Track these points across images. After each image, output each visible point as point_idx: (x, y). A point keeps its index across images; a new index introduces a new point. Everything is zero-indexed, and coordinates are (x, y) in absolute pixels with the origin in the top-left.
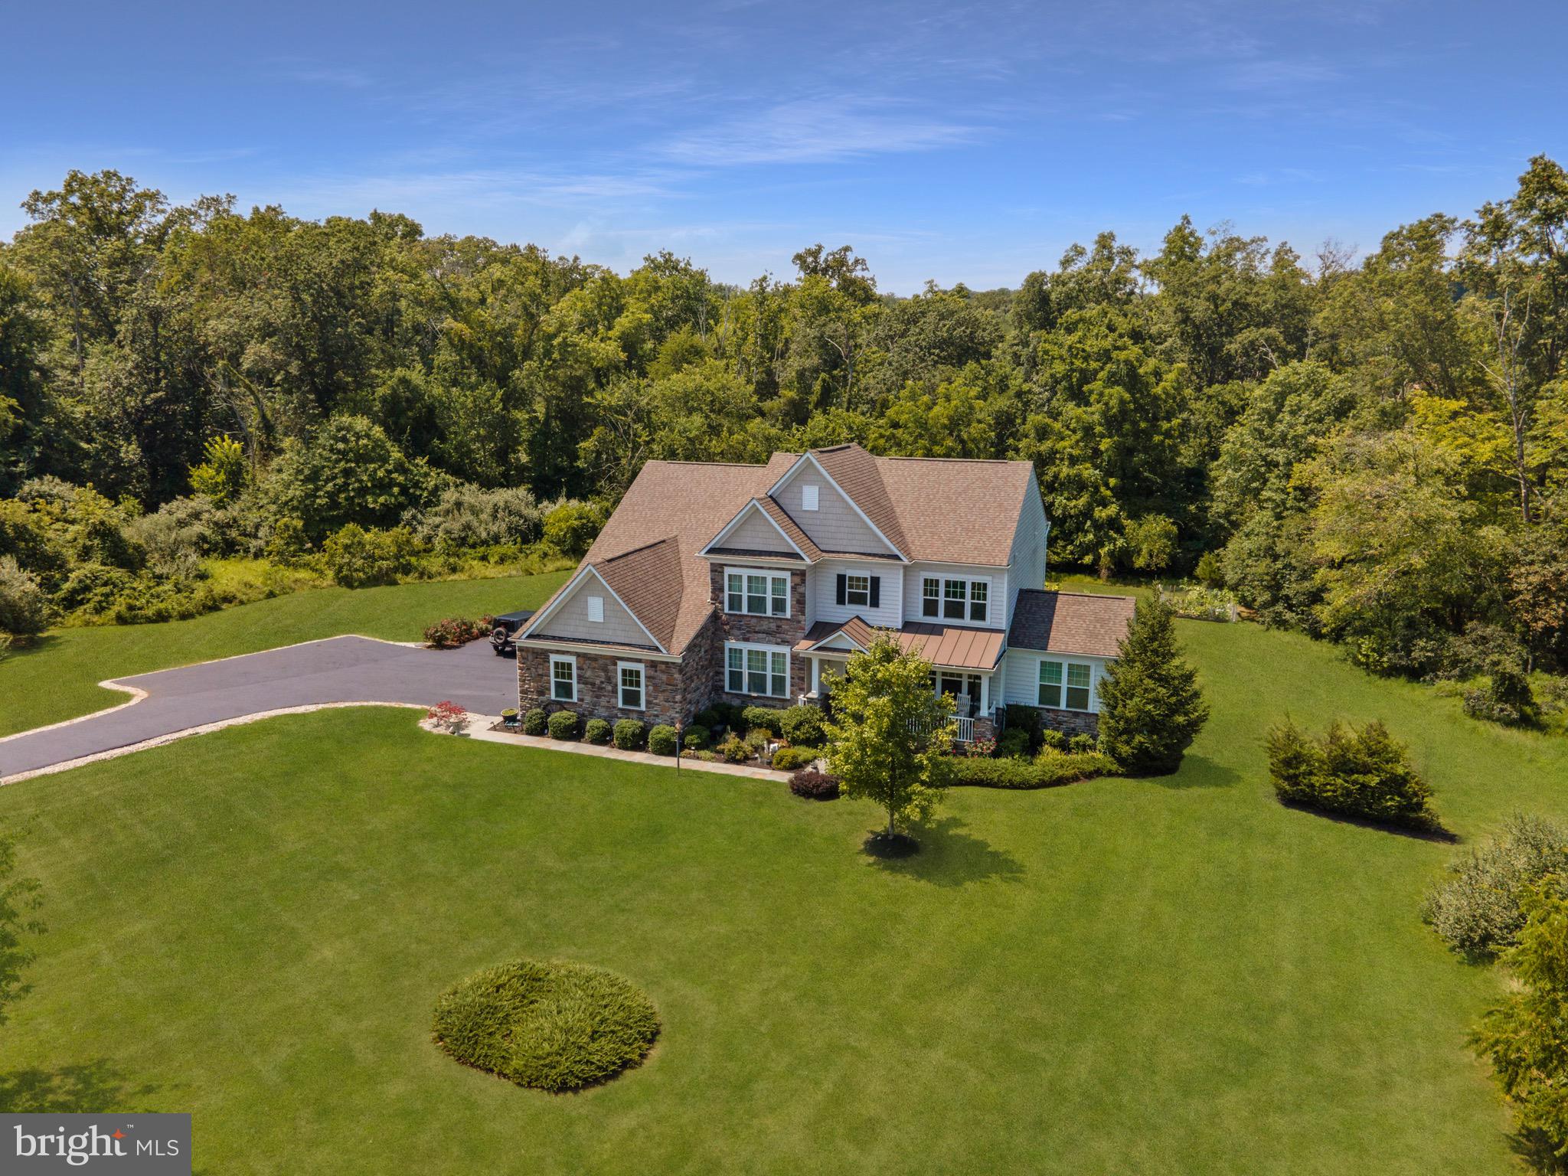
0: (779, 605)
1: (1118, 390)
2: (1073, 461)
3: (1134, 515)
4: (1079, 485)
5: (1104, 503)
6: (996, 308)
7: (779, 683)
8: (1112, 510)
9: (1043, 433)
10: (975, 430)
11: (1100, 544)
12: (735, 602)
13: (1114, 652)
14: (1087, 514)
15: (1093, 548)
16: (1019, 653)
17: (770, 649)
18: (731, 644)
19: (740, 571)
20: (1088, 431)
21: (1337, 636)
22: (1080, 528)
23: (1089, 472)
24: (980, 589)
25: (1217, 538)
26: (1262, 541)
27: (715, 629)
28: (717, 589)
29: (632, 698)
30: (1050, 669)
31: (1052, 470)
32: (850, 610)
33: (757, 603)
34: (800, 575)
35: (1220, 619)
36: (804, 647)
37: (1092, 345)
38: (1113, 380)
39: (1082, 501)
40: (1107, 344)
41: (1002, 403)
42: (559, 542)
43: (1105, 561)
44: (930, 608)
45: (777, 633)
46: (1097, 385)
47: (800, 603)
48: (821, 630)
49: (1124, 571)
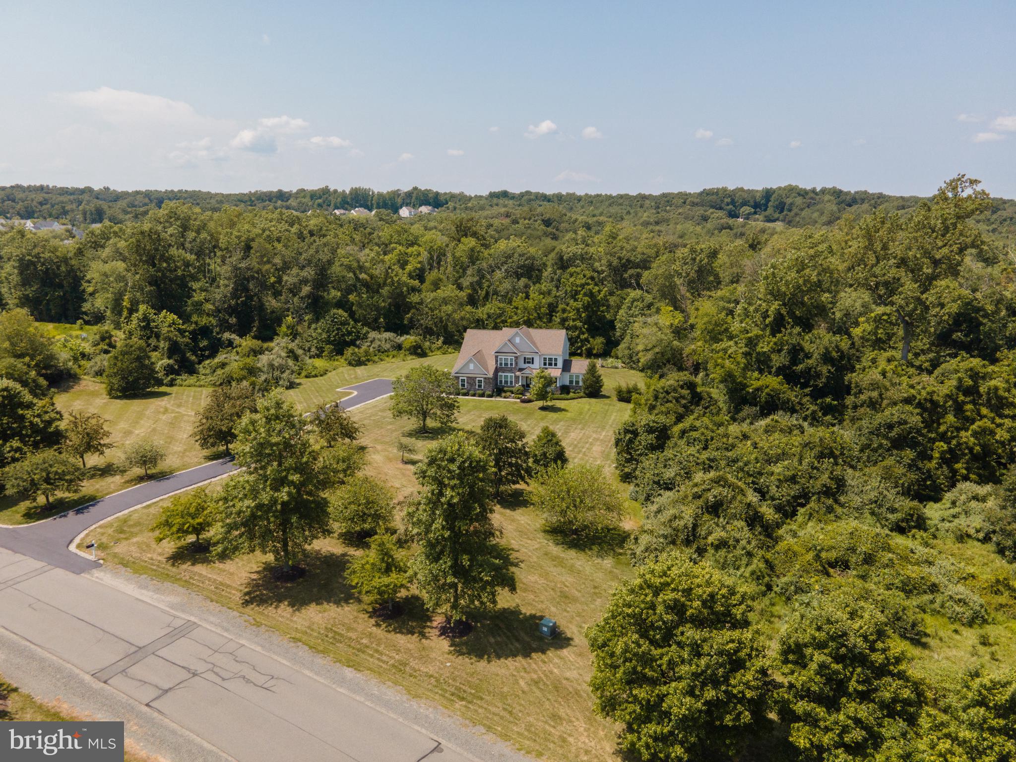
0: (511, 364)
1: (587, 298)
2: (574, 320)
3: (593, 337)
4: (575, 328)
5: (583, 334)
6: (530, 219)
7: (511, 382)
8: (586, 336)
9: (564, 311)
10: (543, 310)
11: (582, 346)
12: (501, 364)
13: (584, 372)
14: (578, 337)
15: (580, 348)
16: (564, 373)
17: (509, 374)
18: (500, 374)
19: (502, 357)
20: (578, 310)
21: (642, 371)
22: (576, 342)
23: (579, 324)
24: (556, 360)
25: (617, 343)
26: (627, 345)
27: (497, 370)
28: (497, 361)
29: (480, 386)
30: (571, 376)
31: (567, 323)
32: (527, 365)
33: (506, 364)
34: (516, 358)
35: (617, 368)
36: (518, 373)
37: (579, 282)
38: (585, 295)
39: (577, 333)
40: (583, 281)
41: (550, 300)
42: (409, 350)
43: (584, 351)
44: (545, 364)
45: (511, 370)
46: (580, 296)
47: (516, 364)
48: (521, 370)
49: (589, 354)
